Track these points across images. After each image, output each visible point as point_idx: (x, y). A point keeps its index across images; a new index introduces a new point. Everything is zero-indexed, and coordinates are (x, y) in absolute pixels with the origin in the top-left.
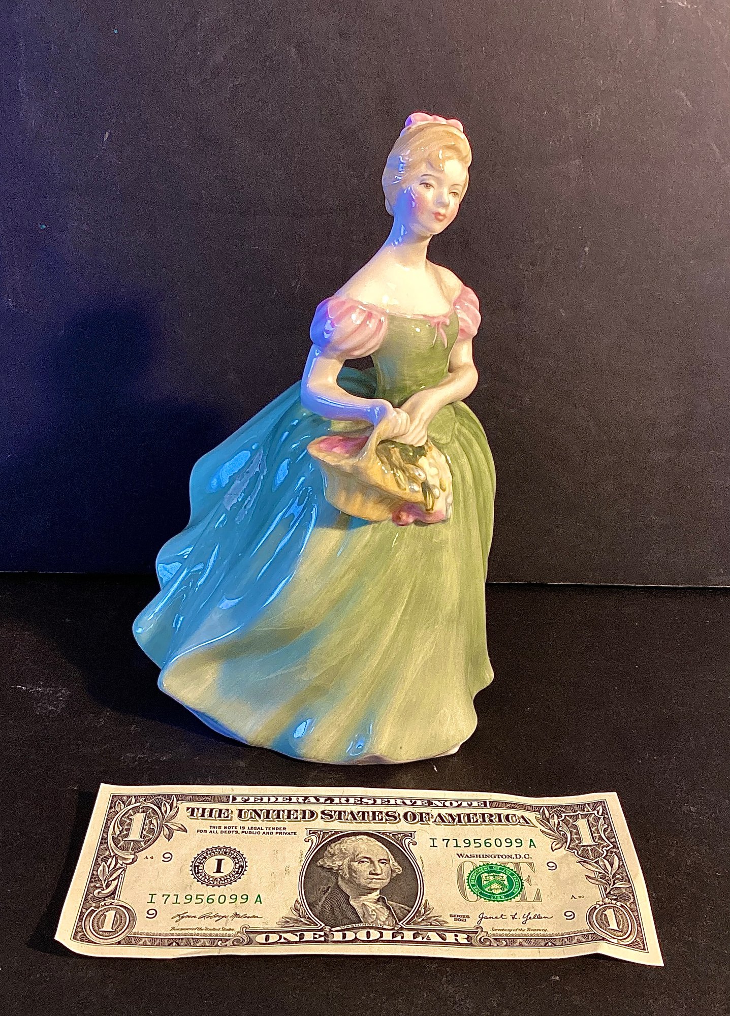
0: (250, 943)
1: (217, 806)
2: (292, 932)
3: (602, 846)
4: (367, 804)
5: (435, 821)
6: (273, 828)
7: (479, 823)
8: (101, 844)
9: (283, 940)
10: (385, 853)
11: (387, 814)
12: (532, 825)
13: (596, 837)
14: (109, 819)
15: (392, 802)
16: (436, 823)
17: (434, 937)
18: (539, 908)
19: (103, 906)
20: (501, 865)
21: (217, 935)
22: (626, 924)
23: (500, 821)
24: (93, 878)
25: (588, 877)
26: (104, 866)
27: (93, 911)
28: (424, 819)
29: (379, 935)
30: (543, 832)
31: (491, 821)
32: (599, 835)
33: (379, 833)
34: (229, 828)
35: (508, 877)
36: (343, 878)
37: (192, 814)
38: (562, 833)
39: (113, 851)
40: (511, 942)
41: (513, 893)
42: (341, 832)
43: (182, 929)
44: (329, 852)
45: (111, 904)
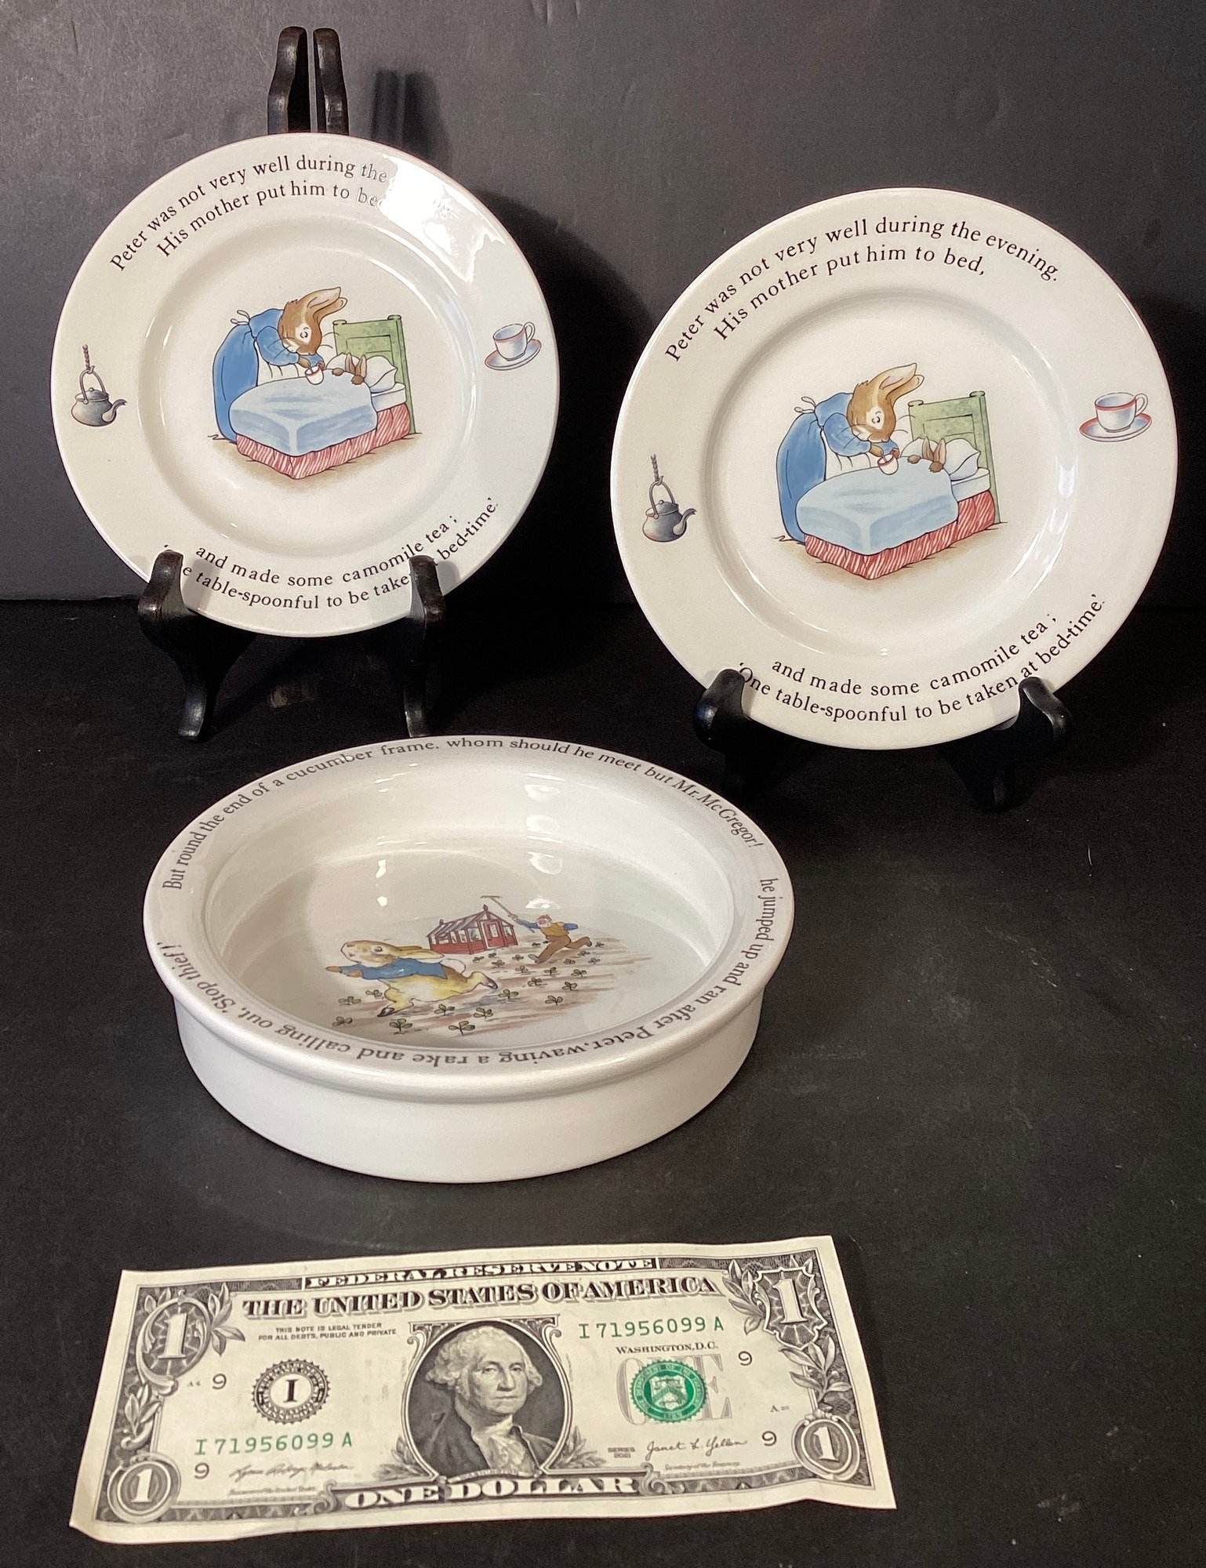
0: (338, 1507)
1: (284, 1296)
2: (396, 1488)
3: (812, 1323)
4: (492, 1274)
5: (586, 1296)
6: (364, 1326)
7: (646, 1295)
8: (128, 1365)
9: (382, 1502)
10: (519, 1353)
11: (520, 1289)
12: (718, 1293)
13: (804, 1308)
14: (137, 1325)
15: (526, 1268)
16: (586, 1299)
17: (588, 1486)
18: (730, 1429)
19: (134, 1463)
20: (676, 1362)
21: (292, 1499)
22: (844, 1451)
23: (674, 1290)
24: (120, 1420)
25: (794, 1375)
26: (133, 1401)
27: (121, 1473)
28: (571, 1293)
29: (513, 1487)
30: (733, 1303)
31: (662, 1290)
32: (808, 1305)
33: (510, 1320)
34: (303, 1329)
35: (687, 1381)
36: (462, 1399)
37: (251, 1312)
38: (759, 1303)
39: (144, 1376)
40: (690, 1487)
41: (693, 1407)
42: (458, 1324)
43: (244, 1493)
44: (442, 1358)
45: (146, 1459)
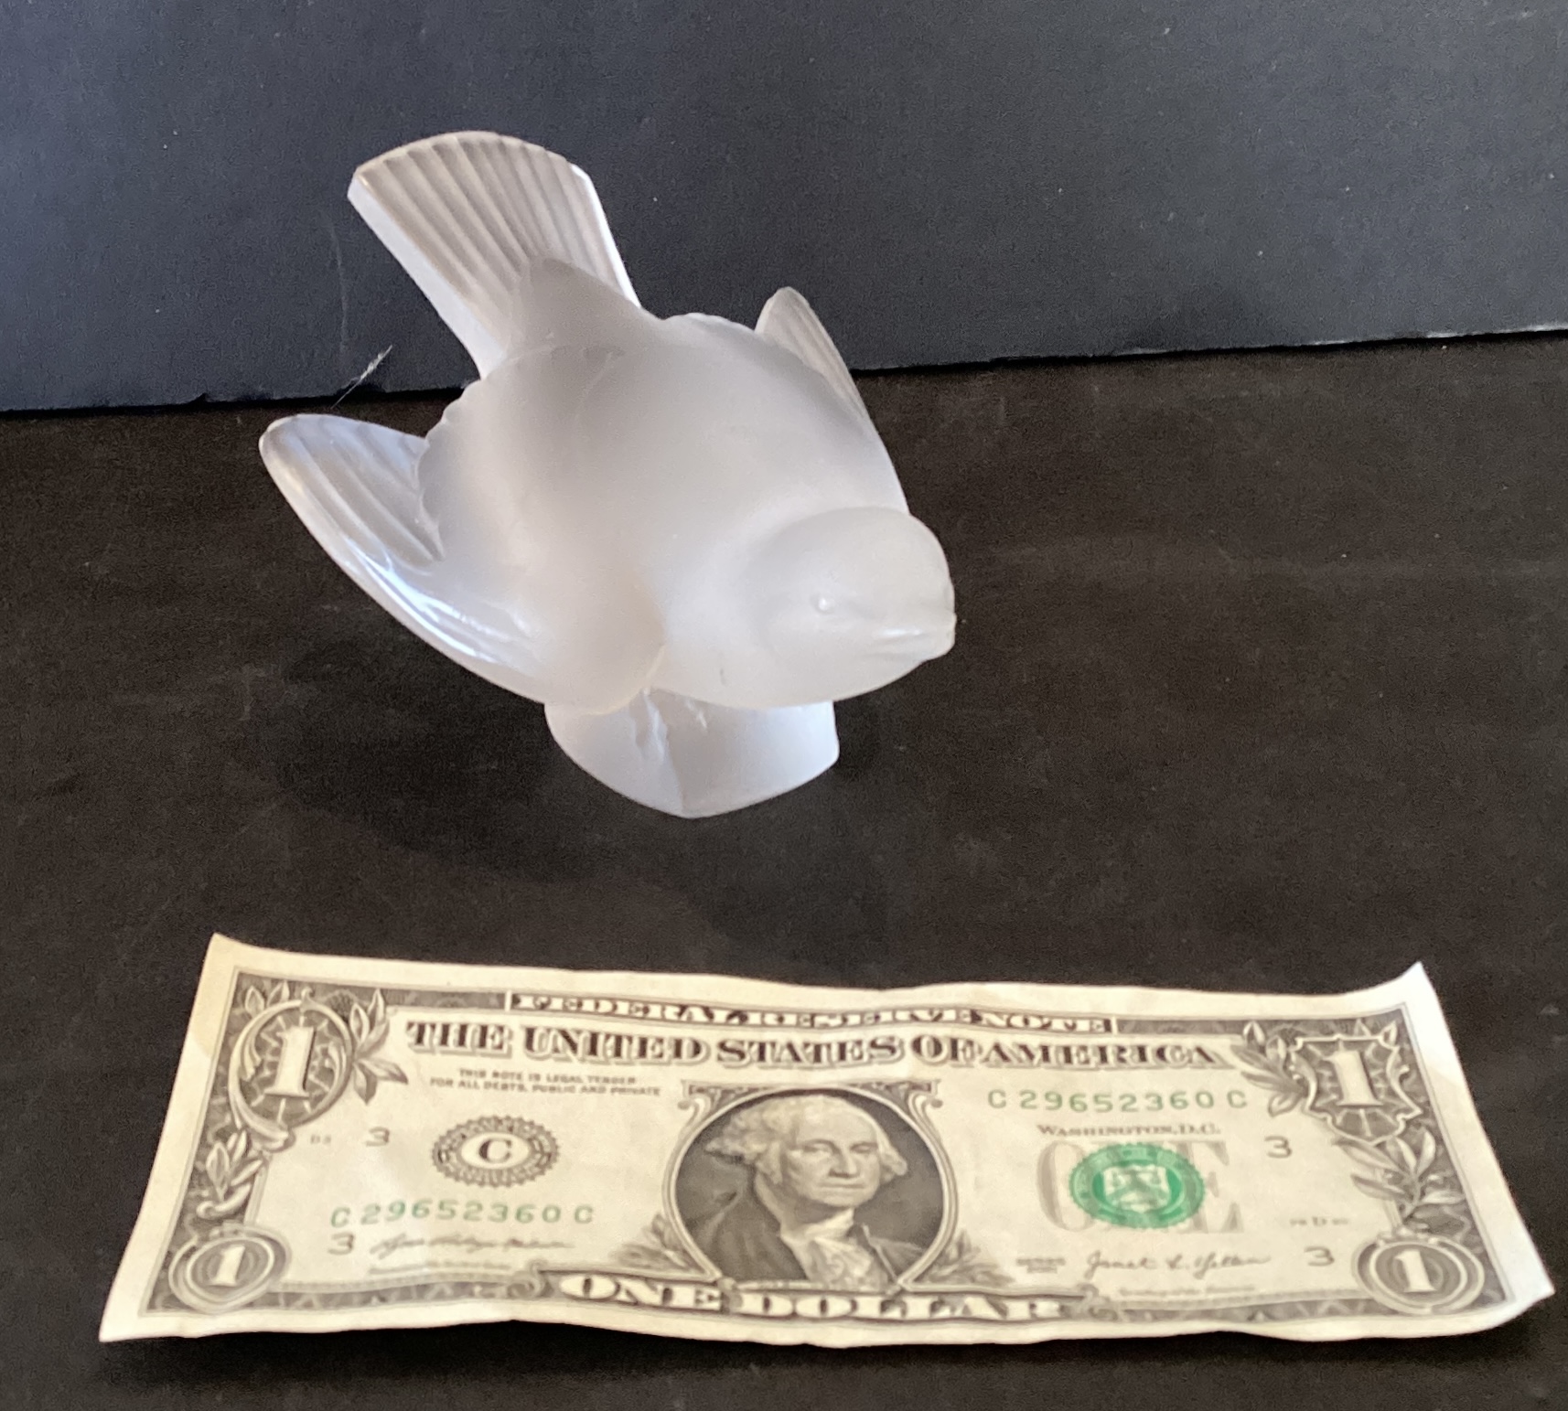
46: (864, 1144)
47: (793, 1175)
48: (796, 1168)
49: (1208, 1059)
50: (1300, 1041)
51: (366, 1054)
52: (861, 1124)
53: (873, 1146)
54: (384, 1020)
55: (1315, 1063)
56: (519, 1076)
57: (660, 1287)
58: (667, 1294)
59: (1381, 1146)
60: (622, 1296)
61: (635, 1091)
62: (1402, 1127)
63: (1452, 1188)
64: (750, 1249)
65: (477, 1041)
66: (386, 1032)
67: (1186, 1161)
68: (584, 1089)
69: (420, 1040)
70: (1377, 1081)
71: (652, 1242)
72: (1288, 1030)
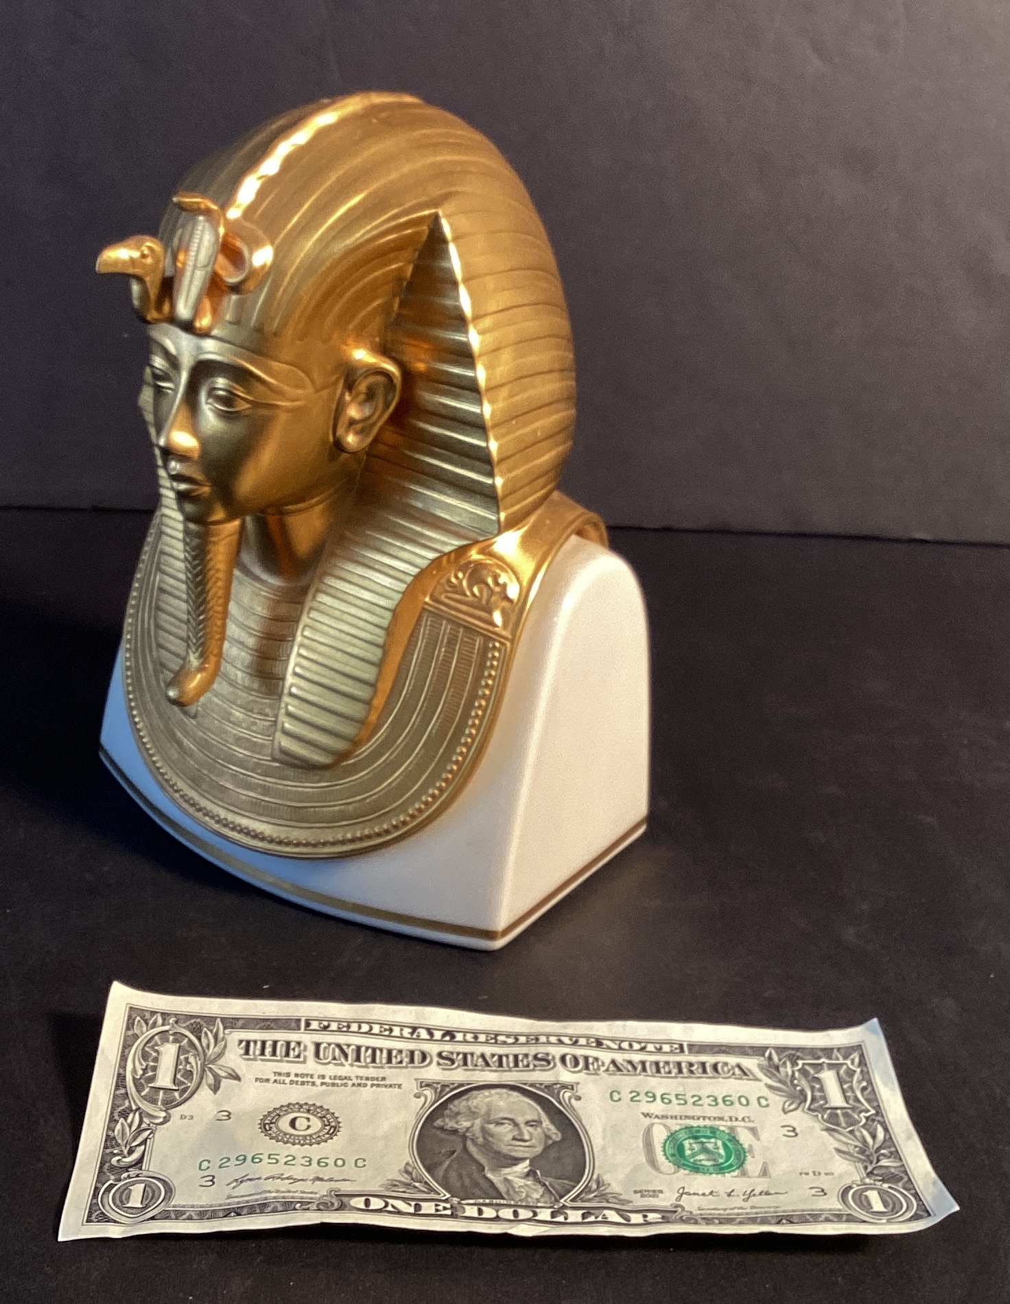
46: (534, 1121)
47: (490, 1139)
48: (492, 1136)
49: (745, 1074)
50: (800, 1062)
51: (213, 1062)
52: (531, 1110)
53: (539, 1122)
54: (223, 1039)
55: (810, 1078)
56: (312, 1076)
57: (413, 1203)
58: (418, 1207)
59: (851, 1132)
60: (390, 1208)
61: (386, 1087)
62: (864, 1121)
63: (895, 1158)
64: (467, 1181)
65: (284, 1054)
66: (225, 1047)
67: (734, 1138)
68: (354, 1085)
69: (247, 1052)
70: (847, 1092)
71: (405, 1178)
72: (793, 1054)
